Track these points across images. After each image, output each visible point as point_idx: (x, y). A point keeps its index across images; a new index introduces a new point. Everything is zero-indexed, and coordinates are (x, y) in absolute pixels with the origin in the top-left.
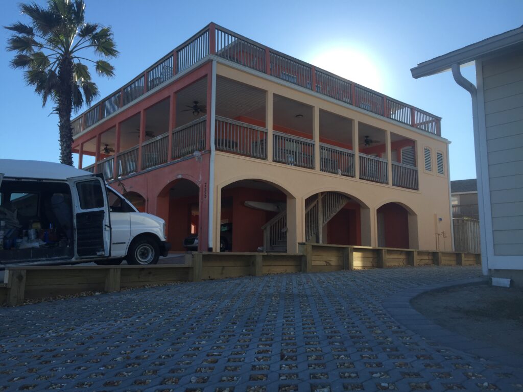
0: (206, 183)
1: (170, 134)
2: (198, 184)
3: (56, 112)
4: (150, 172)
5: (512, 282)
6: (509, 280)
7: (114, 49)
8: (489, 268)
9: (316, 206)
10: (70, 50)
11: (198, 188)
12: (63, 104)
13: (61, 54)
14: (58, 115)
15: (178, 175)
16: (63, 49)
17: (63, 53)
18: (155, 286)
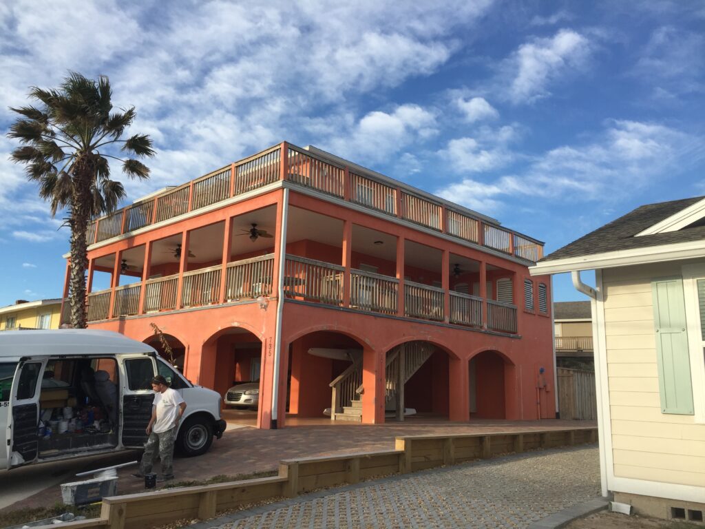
0: (271, 338)
1: (223, 267)
2: (260, 338)
3: (68, 224)
4: (193, 313)
5: (632, 508)
6: (630, 506)
7: (149, 148)
8: (609, 489)
9: (398, 359)
10: (91, 145)
11: (261, 343)
12: (78, 215)
13: (78, 149)
14: (70, 228)
15: (233, 322)
16: (81, 144)
17: (80, 148)
18: (249, 506)
